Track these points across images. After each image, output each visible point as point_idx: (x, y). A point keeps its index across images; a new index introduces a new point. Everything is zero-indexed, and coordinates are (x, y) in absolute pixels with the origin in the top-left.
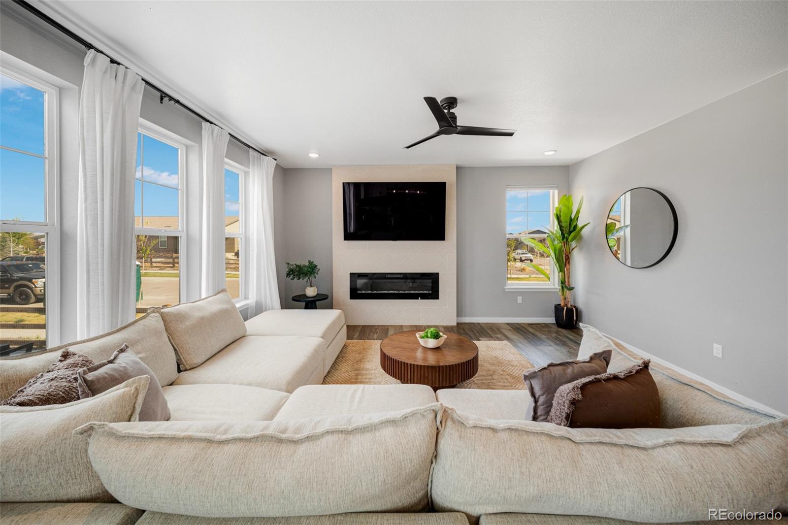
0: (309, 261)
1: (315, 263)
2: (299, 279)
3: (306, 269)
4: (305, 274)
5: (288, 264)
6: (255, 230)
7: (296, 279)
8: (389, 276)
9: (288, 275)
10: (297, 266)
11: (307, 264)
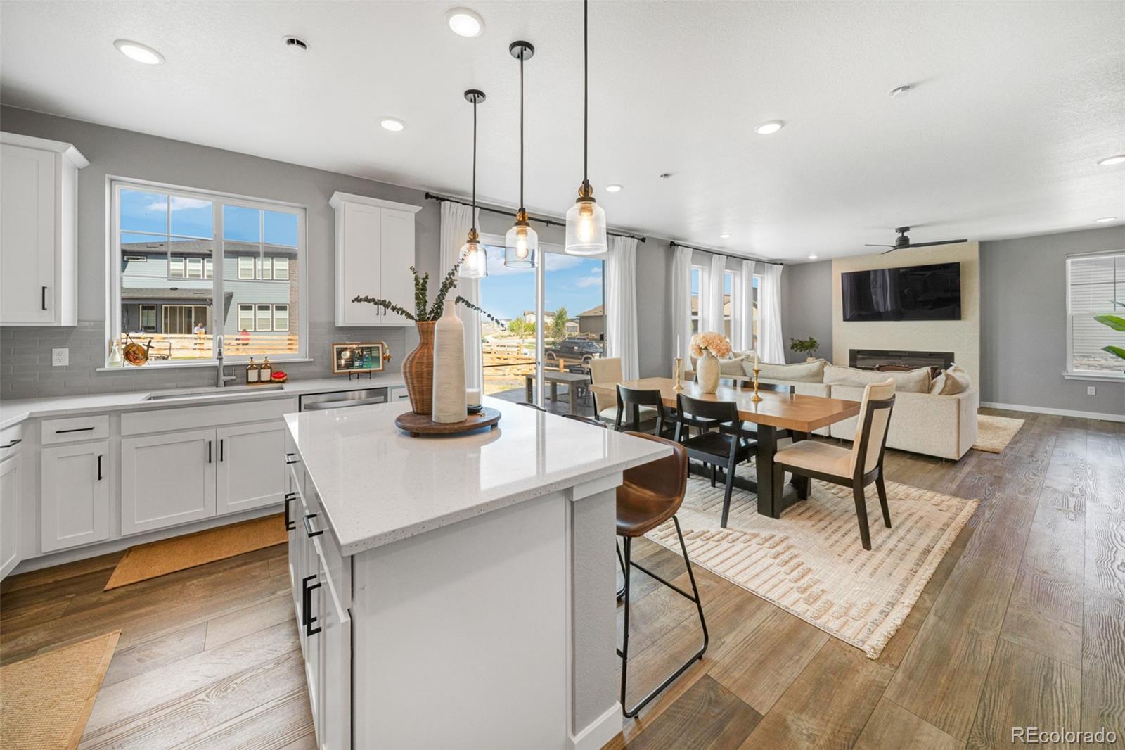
0: (810, 338)
1: (815, 339)
2: (801, 351)
3: (806, 344)
4: (807, 348)
5: (792, 339)
6: (768, 315)
7: (798, 351)
8: (893, 354)
9: (792, 348)
10: (800, 341)
11: (808, 340)
